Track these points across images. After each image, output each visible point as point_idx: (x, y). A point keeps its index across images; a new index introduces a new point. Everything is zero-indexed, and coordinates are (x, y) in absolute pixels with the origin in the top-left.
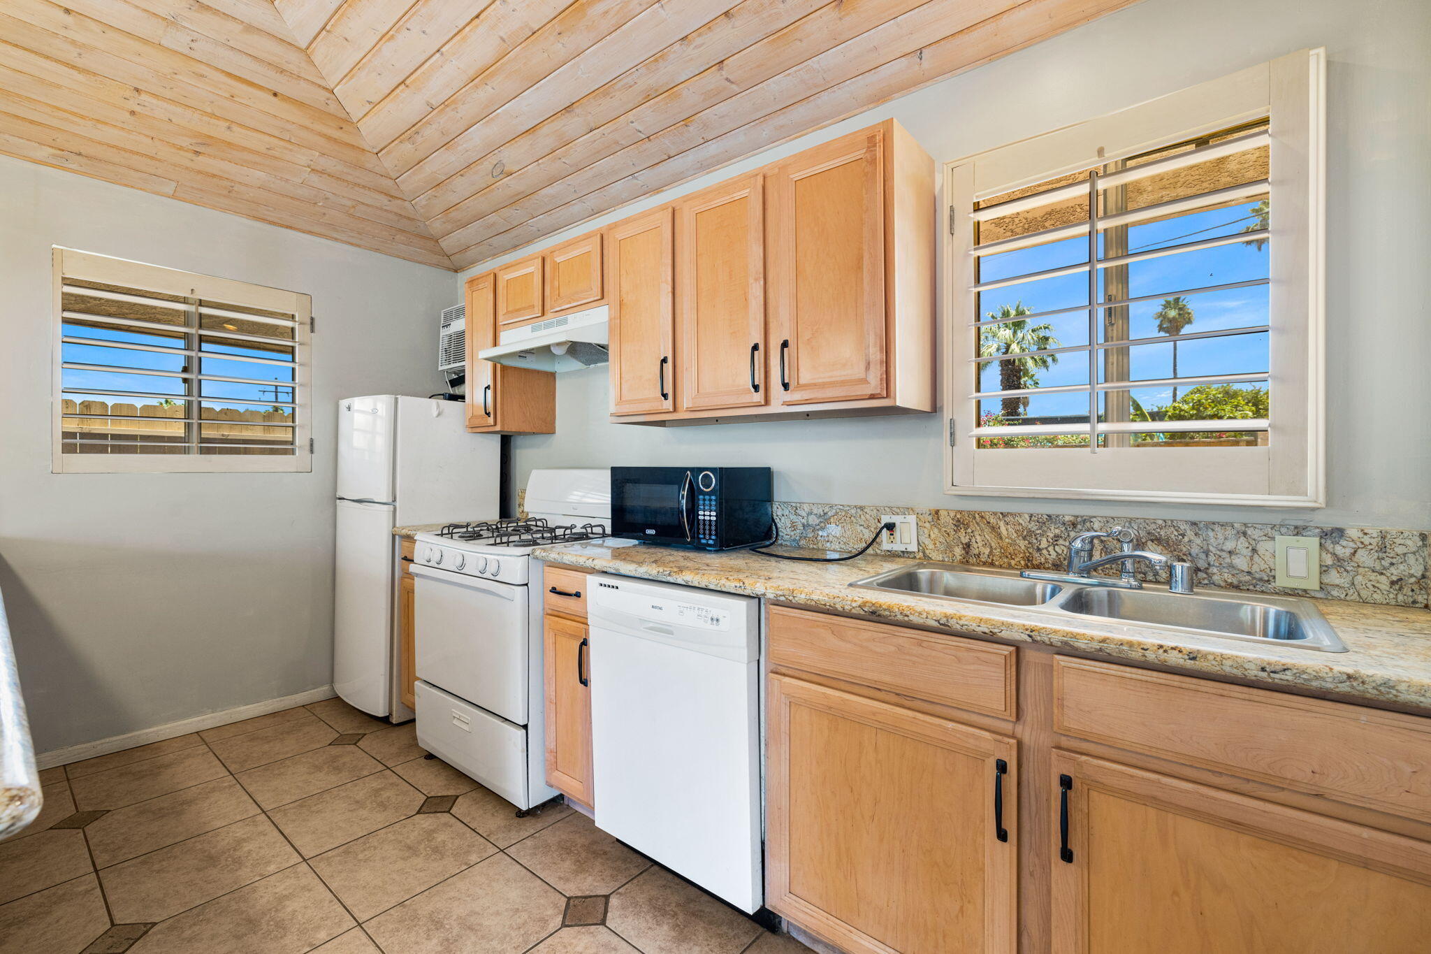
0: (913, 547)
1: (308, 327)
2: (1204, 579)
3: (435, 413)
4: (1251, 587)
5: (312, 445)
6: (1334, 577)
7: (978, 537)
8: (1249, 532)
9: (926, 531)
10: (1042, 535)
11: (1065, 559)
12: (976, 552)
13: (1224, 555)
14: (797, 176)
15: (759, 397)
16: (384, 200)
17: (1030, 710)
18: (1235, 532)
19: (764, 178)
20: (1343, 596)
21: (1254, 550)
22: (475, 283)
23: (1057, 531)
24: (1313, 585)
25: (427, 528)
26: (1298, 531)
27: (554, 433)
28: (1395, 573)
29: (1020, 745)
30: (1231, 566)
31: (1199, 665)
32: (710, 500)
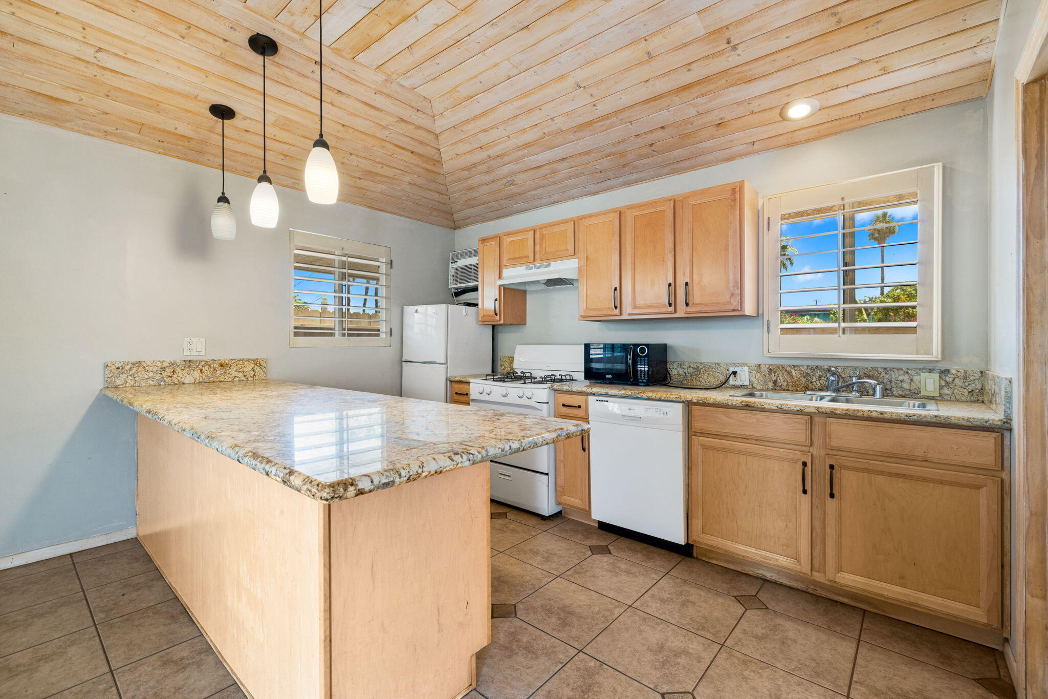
0: (747, 383)
1: (389, 266)
2: (889, 393)
3: (465, 314)
4: (910, 396)
5: (391, 331)
6: (946, 391)
7: (781, 377)
8: (909, 372)
9: (753, 375)
10: (813, 376)
11: (824, 386)
12: (780, 384)
13: (899, 382)
14: (693, 203)
15: (671, 309)
16: (436, 196)
17: (816, 441)
18: (903, 372)
19: (674, 201)
20: (949, 399)
21: (912, 380)
22: (486, 241)
23: (821, 373)
24: (937, 394)
25: (475, 376)
26: (931, 371)
27: (526, 324)
28: (970, 388)
29: (812, 455)
30: (901, 387)
31: (885, 416)
32: (644, 360)
